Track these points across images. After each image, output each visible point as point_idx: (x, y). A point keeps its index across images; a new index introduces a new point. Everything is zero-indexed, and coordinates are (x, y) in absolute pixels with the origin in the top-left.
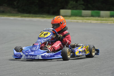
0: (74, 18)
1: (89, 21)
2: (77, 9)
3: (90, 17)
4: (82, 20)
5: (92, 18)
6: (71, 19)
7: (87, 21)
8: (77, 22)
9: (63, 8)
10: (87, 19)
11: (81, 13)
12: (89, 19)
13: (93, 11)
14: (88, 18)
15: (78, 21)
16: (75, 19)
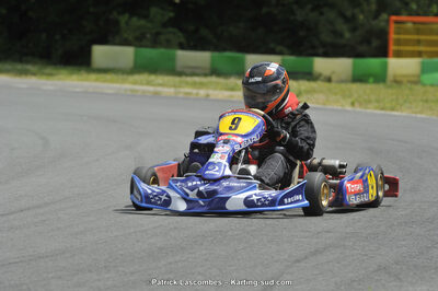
0: (144, 77)
1: (202, 92)
2: (155, 44)
3: (205, 75)
4: (175, 86)
5: (214, 79)
6: (135, 83)
7: (195, 91)
8: (156, 94)
9: (103, 41)
10: (194, 85)
11: (173, 59)
12: (202, 85)
13: (216, 54)
14: (197, 79)
15: (159, 89)
16: (148, 83)
